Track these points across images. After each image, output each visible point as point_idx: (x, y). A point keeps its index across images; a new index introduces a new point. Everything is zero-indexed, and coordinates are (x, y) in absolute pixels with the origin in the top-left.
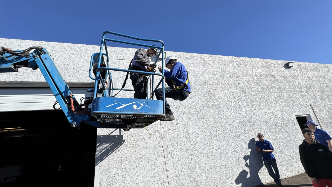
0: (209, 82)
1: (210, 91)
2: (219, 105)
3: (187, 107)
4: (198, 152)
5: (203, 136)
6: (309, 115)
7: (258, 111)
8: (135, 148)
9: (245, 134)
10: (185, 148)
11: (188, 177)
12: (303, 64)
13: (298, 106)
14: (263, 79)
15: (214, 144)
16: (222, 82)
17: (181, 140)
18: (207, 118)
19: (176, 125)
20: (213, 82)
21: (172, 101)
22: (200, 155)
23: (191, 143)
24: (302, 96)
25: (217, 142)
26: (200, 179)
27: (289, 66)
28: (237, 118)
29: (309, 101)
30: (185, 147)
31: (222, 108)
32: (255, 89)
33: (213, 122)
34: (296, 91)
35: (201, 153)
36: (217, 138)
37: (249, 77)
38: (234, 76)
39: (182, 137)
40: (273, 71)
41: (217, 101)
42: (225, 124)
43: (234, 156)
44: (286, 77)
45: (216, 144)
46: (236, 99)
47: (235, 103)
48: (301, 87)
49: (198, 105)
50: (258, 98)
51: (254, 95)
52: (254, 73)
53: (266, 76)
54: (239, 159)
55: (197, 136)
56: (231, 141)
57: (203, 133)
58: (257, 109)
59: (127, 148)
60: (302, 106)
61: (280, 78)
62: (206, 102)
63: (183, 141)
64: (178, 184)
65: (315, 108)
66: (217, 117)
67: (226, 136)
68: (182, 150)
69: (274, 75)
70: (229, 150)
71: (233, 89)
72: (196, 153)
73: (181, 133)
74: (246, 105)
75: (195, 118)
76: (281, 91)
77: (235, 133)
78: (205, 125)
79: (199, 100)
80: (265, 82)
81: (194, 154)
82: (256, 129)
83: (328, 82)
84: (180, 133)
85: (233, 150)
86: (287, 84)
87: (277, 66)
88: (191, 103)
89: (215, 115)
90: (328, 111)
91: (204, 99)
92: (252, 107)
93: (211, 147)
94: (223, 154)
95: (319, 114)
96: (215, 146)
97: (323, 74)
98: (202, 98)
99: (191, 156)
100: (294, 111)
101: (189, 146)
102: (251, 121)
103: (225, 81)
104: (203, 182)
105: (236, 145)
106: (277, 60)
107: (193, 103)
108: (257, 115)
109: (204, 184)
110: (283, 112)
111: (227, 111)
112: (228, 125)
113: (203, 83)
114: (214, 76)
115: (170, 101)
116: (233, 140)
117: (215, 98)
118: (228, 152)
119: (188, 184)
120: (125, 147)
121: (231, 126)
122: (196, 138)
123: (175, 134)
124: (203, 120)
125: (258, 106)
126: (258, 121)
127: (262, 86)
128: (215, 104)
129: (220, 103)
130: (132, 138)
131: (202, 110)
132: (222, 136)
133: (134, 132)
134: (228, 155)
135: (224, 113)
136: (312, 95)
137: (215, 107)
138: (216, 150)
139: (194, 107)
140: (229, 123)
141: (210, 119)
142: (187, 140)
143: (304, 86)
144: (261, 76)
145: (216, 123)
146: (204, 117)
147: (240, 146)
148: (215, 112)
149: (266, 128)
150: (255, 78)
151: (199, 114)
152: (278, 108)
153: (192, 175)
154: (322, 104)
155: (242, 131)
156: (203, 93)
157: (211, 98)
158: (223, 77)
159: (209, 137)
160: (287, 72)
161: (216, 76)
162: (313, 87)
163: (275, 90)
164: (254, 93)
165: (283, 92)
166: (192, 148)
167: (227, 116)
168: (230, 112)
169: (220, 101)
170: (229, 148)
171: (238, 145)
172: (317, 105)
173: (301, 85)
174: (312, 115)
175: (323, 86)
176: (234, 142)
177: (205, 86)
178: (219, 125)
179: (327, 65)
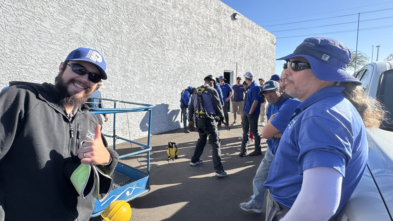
0: (158, 9)
1: (158, 22)
2: (164, 43)
3: (127, 36)
4: (134, 94)
5: (142, 77)
6: (233, 71)
7: (198, 59)
8: (50, 80)
9: (182, 81)
10: (119, 88)
11: (121, 119)
12: (246, 19)
13: (229, 62)
14: (211, 24)
15: (151, 88)
16: (173, 14)
17: (117, 78)
18: (149, 56)
19: (111, 57)
20: (163, 11)
21: (108, 22)
22: (135, 97)
23: (128, 83)
24: (234, 52)
25: (155, 86)
26: (132, 121)
27: (236, 17)
28: (179, 63)
29: (237, 59)
30: (120, 86)
31: (166, 48)
32: (202, 33)
33: (154, 62)
34: (232, 47)
35: (137, 95)
36: (156, 81)
37: (200, 18)
38: (186, 10)
39: (117, 74)
40: (221, 18)
41: (163, 38)
42: (166, 67)
43: (168, 101)
44: (229, 29)
45: (154, 88)
46: (182, 41)
47: (181, 45)
48: (236, 43)
49: (141, 36)
50: (202, 45)
51: (199, 40)
52: (205, 14)
53: (215, 21)
54: (172, 104)
55: (135, 75)
56: (168, 87)
57: (142, 73)
58: (198, 57)
59: (37, 78)
60: (231, 62)
61: (225, 29)
62: (151, 35)
63: (118, 79)
64: (108, 126)
65: (238, 66)
66: (160, 57)
67: (165, 81)
68: (116, 89)
69: (220, 23)
70: (165, 94)
71: (182, 27)
72: (132, 95)
73: (117, 69)
74: (189, 50)
75: (135, 53)
76: (221, 43)
77: (174, 78)
78: (146, 64)
79: (143, 31)
80: (212, 29)
81: (130, 96)
82: (192, 77)
83: (255, 44)
84: (115, 68)
85: (168, 96)
86: (228, 37)
87: (226, 13)
88: (133, 32)
89: (158, 54)
90: (245, 71)
91: (149, 31)
92: (194, 54)
93: (149, 90)
94: (158, 99)
95: (239, 73)
96: (152, 89)
97: (254, 36)
98: (147, 28)
99: (125, 97)
100: (224, 66)
101: (125, 86)
102: (190, 68)
103: (176, 14)
104: (135, 124)
105: (172, 91)
106: (229, 6)
107: (135, 33)
108: (196, 64)
109: (136, 126)
110: (217, 65)
111: (172, 52)
112: (169, 69)
113: (151, 8)
114: (165, 2)
115: (105, 21)
116: (170, 85)
117: (161, 33)
118: (164, 96)
119: (119, 126)
120: (32, 76)
121: (172, 70)
122: (133, 77)
123: (109, 70)
124: (145, 58)
125: (199, 54)
126: (196, 69)
127: (208, 32)
128: (161, 40)
129: (166, 41)
130: (44, 65)
131: (145, 45)
132: (161, 79)
133: (47, 57)
134: (163, 99)
135: (168, 54)
136: (241, 53)
137: (160, 45)
138: (152, 94)
139: (136, 39)
140: (170, 67)
141: (152, 59)
142: (123, 78)
143: (239, 43)
144: (210, 20)
145: (158, 65)
146: (146, 54)
147: (175, 92)
148: (159, 51)
149: (200, 77)
150: (205, 20)
151: (140, 49)
152: (214, 61)
153: (125, 117)
154: (244, 64)
155: (181, 77)
156: (149, 22)
157: (158, 32)
158: (175, 7)
159: (148, 78)
160: (232, 24)
161: (168, 3)
162: (244, 46)
163: (217, 41)
164: (200, 38)
165: (222, 44)
166: (128, 88)
167: (170, 58)
168: (173, 55)
169: (167, 39)
170: (165, 93)
171: (173, 91)
172: (241, 63)
173: (237, 41)
174: (235, 72)
175: (250, 47)
176: (171, 87)
177: (153, 13)
178: (160, 66)
179: (260, 27)
